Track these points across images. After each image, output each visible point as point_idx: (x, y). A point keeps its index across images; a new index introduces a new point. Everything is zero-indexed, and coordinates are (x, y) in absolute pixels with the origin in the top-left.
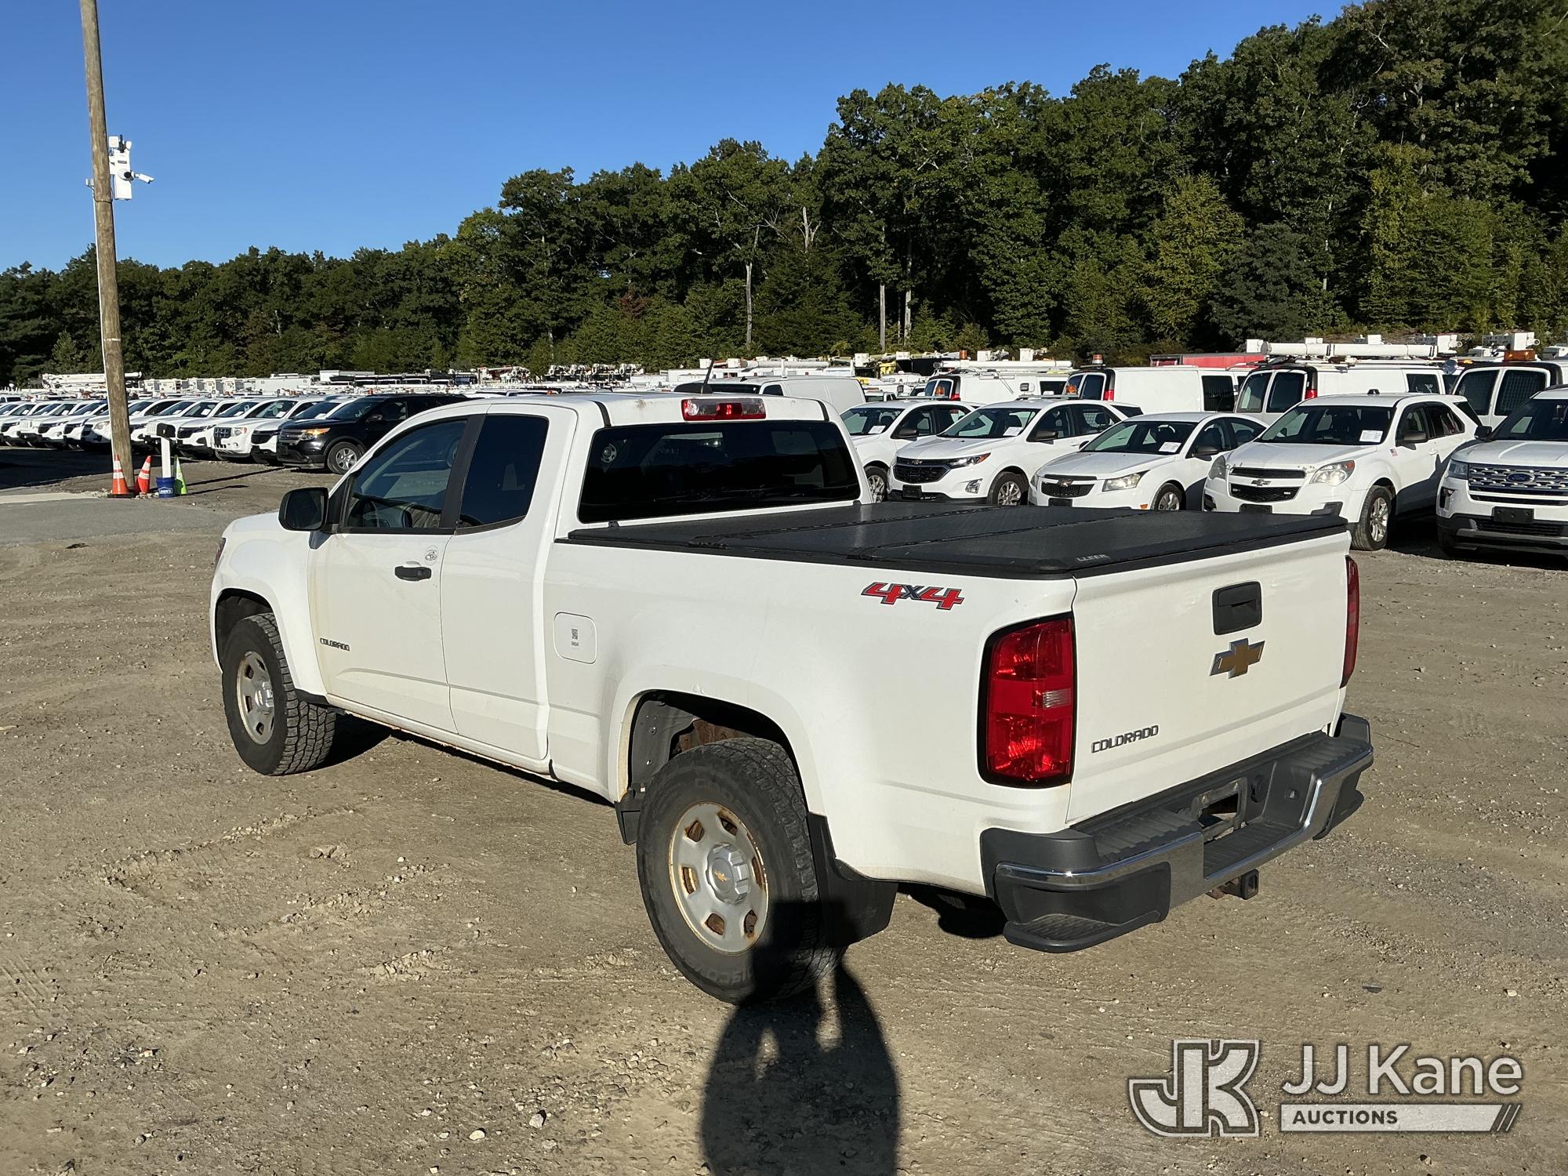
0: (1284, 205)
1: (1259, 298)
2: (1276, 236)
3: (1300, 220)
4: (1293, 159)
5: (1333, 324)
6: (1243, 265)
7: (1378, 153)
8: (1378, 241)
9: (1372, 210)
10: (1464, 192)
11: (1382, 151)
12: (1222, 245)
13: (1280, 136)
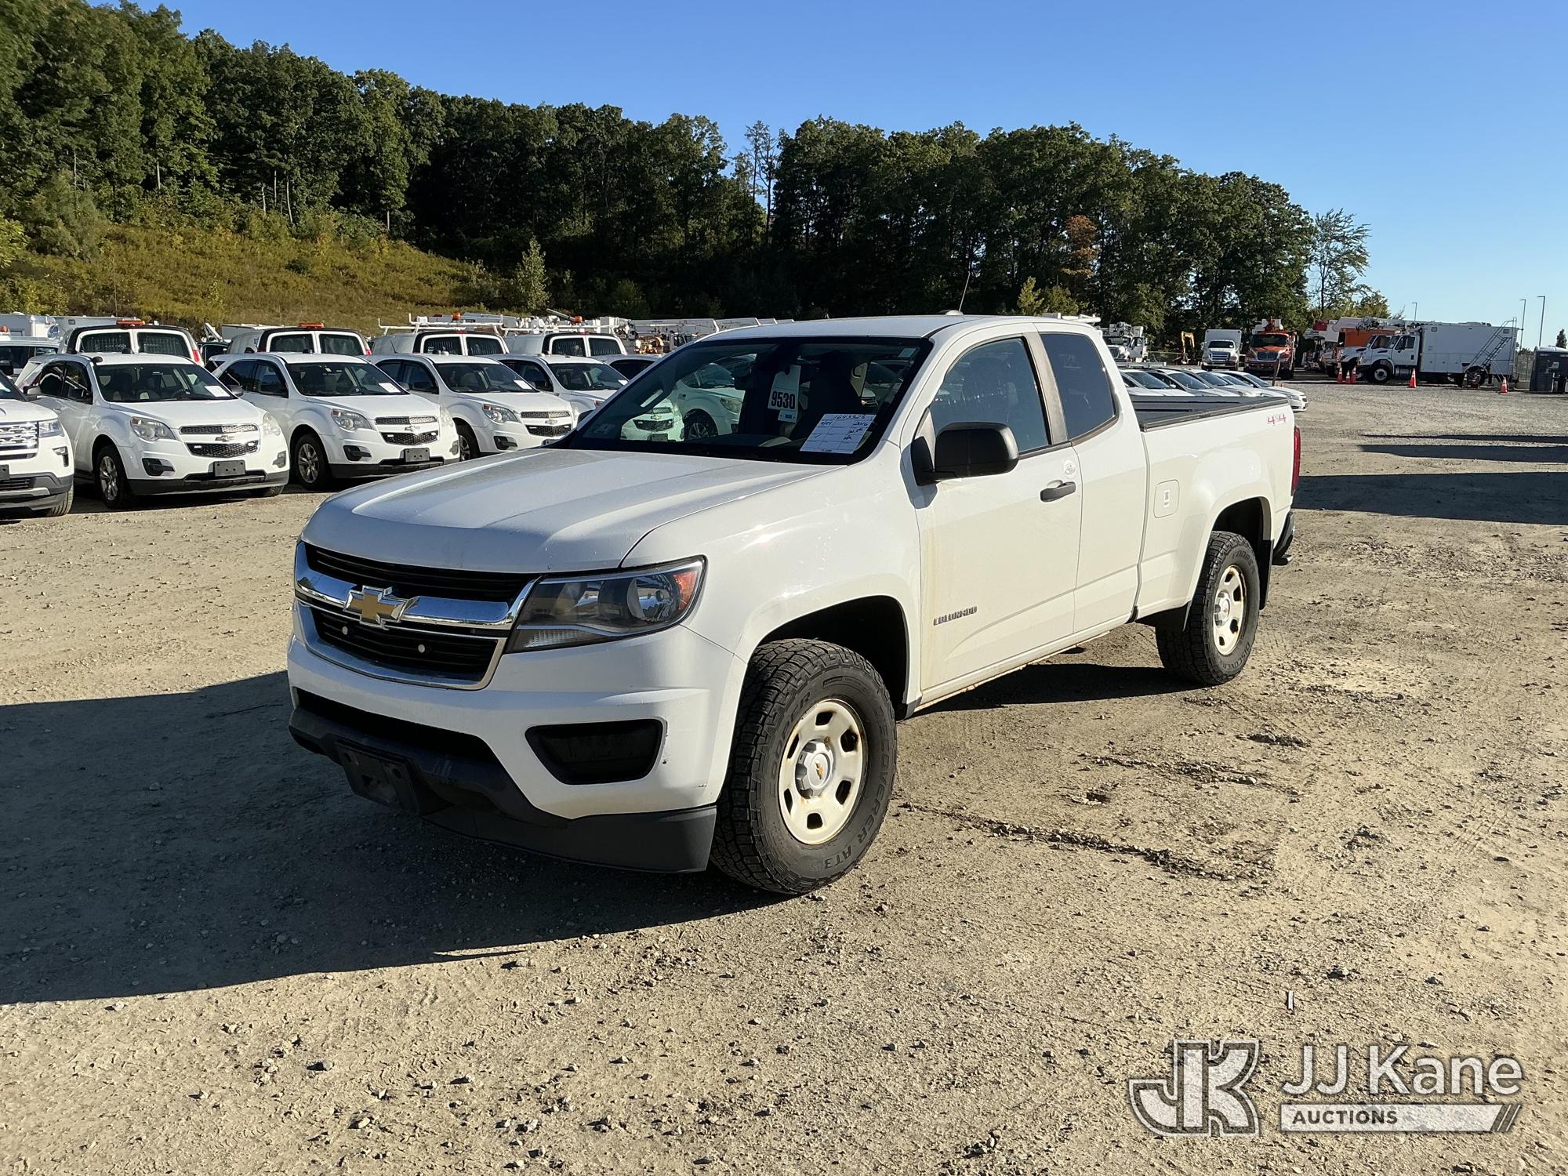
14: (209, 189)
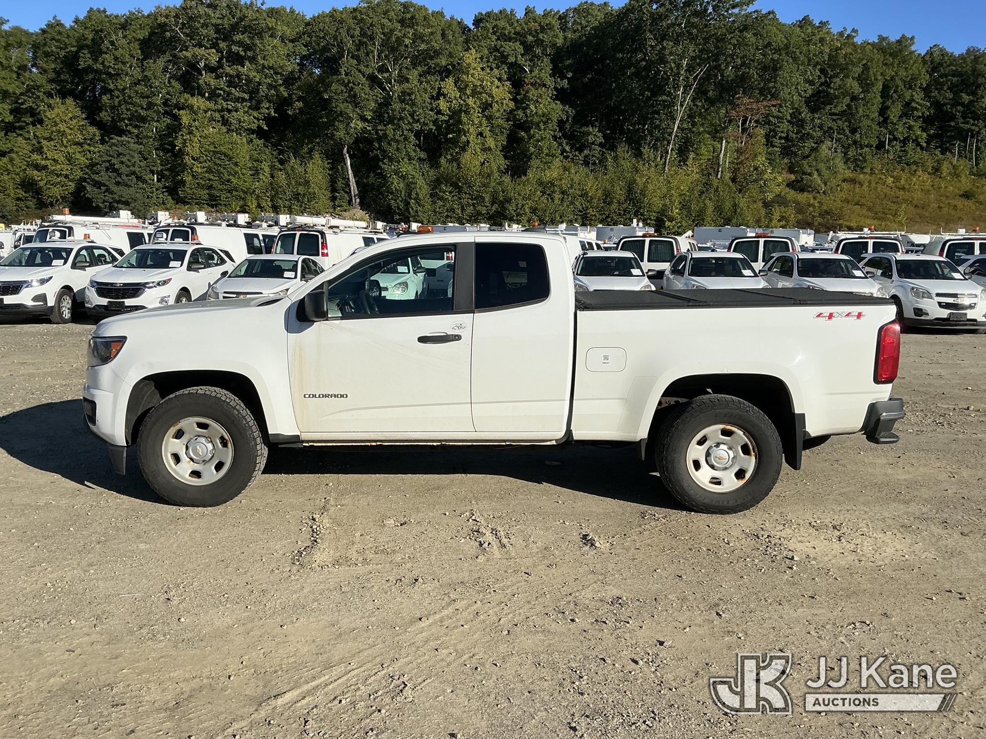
0: (127, 126)
1: (118, 184)
2: (125, 145)
3: (137, 136)
4: (130, 97)
5: (163, 203)
6: (104, 161)
7: (182, 101)
8: (187, 154)
9: (182, 135)
10: (233, 130)
11: (185, 100)
12: (86, 147)
13: (119, 81)
14: (919, 147)
